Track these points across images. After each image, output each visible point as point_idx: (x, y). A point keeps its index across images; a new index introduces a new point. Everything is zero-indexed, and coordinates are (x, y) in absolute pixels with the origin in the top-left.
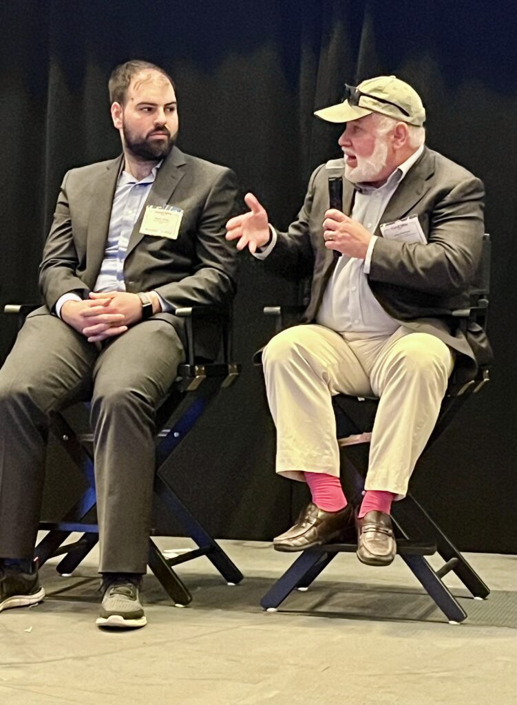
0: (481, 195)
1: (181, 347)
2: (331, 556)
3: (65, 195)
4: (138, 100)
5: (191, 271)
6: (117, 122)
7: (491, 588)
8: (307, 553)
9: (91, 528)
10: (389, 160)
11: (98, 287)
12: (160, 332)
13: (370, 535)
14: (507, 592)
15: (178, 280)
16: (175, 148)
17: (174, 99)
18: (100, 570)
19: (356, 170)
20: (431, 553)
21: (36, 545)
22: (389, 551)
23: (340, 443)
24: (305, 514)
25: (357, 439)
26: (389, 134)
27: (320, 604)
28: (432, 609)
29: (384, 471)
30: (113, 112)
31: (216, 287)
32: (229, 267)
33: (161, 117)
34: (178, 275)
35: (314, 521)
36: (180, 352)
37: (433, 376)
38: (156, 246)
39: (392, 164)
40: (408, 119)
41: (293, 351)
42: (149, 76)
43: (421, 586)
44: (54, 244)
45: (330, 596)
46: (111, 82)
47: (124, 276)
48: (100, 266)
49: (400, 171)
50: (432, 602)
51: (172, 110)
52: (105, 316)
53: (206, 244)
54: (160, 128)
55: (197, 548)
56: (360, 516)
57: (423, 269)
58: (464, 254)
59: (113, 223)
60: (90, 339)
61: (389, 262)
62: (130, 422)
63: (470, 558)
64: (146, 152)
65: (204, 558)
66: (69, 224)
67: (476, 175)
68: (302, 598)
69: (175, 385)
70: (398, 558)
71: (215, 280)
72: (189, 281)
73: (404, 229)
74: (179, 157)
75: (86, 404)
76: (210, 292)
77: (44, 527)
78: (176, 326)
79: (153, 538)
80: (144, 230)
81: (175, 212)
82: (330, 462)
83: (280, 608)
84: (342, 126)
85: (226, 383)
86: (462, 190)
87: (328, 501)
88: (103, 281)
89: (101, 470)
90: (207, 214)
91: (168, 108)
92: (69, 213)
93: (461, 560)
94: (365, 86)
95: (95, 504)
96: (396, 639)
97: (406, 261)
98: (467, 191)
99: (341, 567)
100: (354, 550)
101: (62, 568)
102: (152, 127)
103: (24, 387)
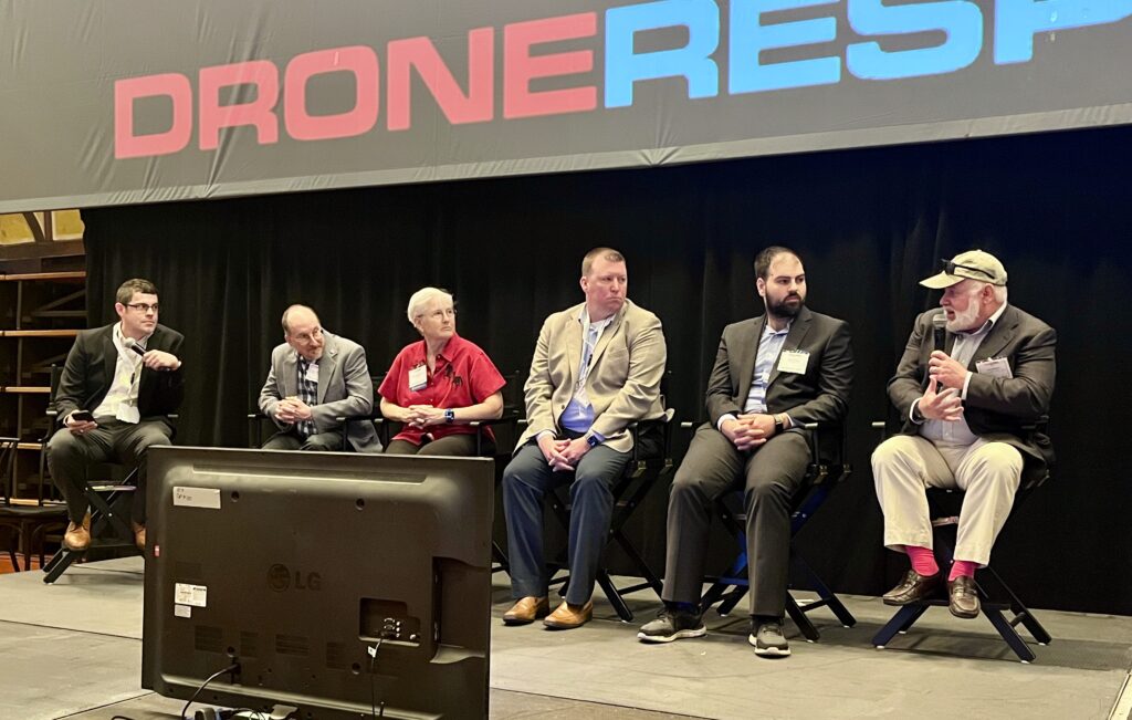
0: (1054, 341)
1: (809, 451)
2: (924, 609)
3: (725, 343)
4: (775, 276)
5: (814, 396)
6: (761, 292)
7: (1052, 637)
8: (906, 607)
9: (742, 582)
10: (981, 312)
11: (747, 409)
12: (794, 441)
13: (959, 595)
14: (1064, 640)
15: (804, 404)
16: (804, 308)
17: (803, 272)
18: (752, 613)
19: (955, 321)
20: (1006, 609)
21: (703, 594)
22: (975, 607)
23: (933, 524)
24: (906, 577)
25: (947, 521)
26: (981, 292)
27: (916, 645)
28: (1007, 649)
29: (970, 546)
30: (758, 284)
31: (832, 409)
32: (844, 394)
33: (794, 286)
34: (804, 401)
35: (914, 583)
36: (808, 455)
37: (1009, 475)
38: (789, 380)
39: (984, 315)
40: (994, 281)
41: (896, 456)
42: (784, 258)
43: (997, 632)
44: (716, 377)
45: (922, 639)
46: (756, 263)
47: (765, 401)
48: (748, 393)
49: (991, 322)
50: (1006, 645)
51: (801, 280)
52: (750, 431)
53: (825, 376)
54: (793, 294)
55: (820, 599)
56: (950, 579)
57: (1011, 398)
58: (1043, 389)
59: (758, 364)
60: (739, 448)
61: (981, 391)
62: (774, 507)
63: (1036, 613)
64: (784, 311)
65: (826, 607)
66: (727, 363)
67: (1050, 326)
68: (902, 640)
69: (805, 479)
70: (981, 614)
71: (832, 404)
72: (812, 404)
73: (996, 366)
74: (807, 313)
75: (739, 493)
76: (828, 413)
77: (708, 581)
78: (806, 437)
79: (790, 591)
80: (780, 368)
81: (804, 354)
82: (924, 538)
83: (887, 646)
84: (941, 292)
85: (841, 479)
86: (1041, 338)
87: (925, 567)
88: (752, 404)
89: (752, 541)
90: (827, 355)
91: (798, 279)
92: (727, 356)
93: (1028, 615)
94: (958, 260)
95: (747, 566)
96: (981, 673)
97: (996, 392)
98: (1045, 338)
99: (932, 617)
100: (947, 605)
101: (721, 610)
102: (787, 294)
103: (696, 480)
